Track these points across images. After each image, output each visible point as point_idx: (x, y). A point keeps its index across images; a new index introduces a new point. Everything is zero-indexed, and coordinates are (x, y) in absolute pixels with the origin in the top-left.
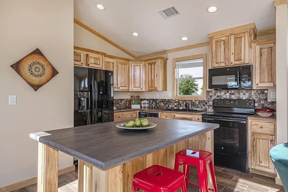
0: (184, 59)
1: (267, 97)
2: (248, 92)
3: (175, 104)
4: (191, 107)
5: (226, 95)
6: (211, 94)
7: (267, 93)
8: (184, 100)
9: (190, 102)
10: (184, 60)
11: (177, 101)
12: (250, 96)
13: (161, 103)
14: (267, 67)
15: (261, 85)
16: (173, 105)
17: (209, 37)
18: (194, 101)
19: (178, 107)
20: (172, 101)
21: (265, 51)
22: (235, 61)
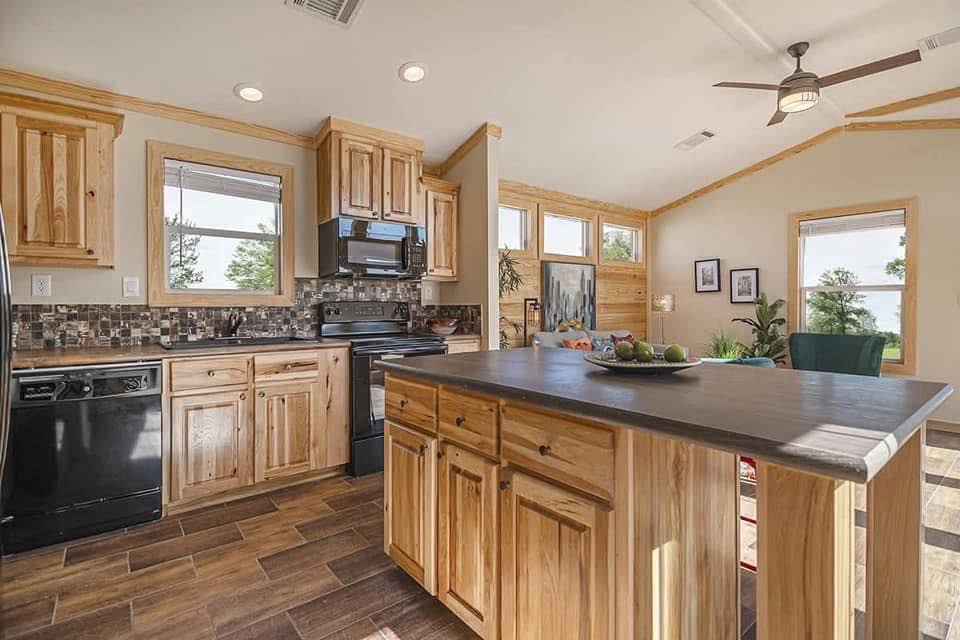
1: (420, 297)
5: (347, 293)
6: (308, 289)
7: (420, 289)
8: (209, 305)
11: (176, 310)
14: (444, 238)
15: (437, 272)
16: (155, 329)
17: (333, 127)
18: (251, 309)
19: (180, 334)
20: (148, 314)
21: (442, 206)
22: (392, 211)
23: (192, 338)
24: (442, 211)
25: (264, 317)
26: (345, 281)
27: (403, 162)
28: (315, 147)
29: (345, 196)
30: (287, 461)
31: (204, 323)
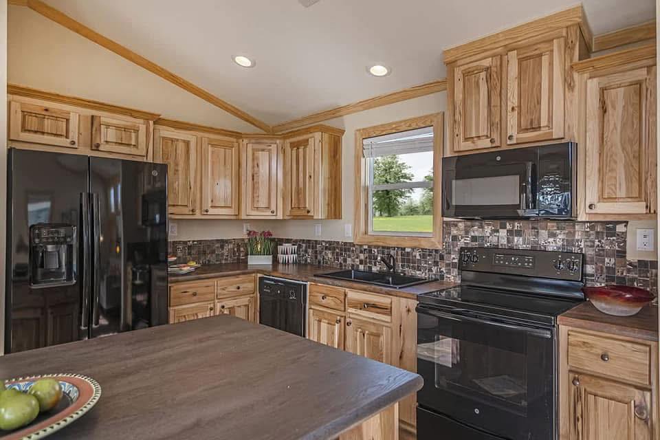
0: (383, 131)
1: (625, 245)
2: (564, 229)
3: (362, 256)
4: (403, 266)
5: (498, 236)
6: (455, 232)
7: (625, 233)
8: (384, 245)
9: (400, 252)
10: (384, 133)
11: (366, 247)
12: (570, 242)
13: (327, 252)
14: (624, 149)
15: (604, 208)
17: (446, 60)
18: (409, 250)
19: (368, 265)
20: (354, 249)
22: (520, 130)
27: (539, 56)
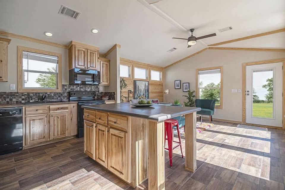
3: (23, 97)
5: (77, 89)
6: (66, 87)
7: (99, 88)
8: (36, 92)
10: (36, 52)
11: (26, 93)
14: (105, 74)
15: (103, 83)
16: (20, 99)
17: (73, 43)
18: (49, 93)
19: (28, 100)
20: (18, 95)
21: (104, 65)
22: (90, 67)
23: (31, 101)
24: (105, 67)
25: (53, 95)
26: (77, 86)
27: (94, 53)
28: (68, 48)
29: (77, 62)
30: (59, 134)
31: (35, 97)
